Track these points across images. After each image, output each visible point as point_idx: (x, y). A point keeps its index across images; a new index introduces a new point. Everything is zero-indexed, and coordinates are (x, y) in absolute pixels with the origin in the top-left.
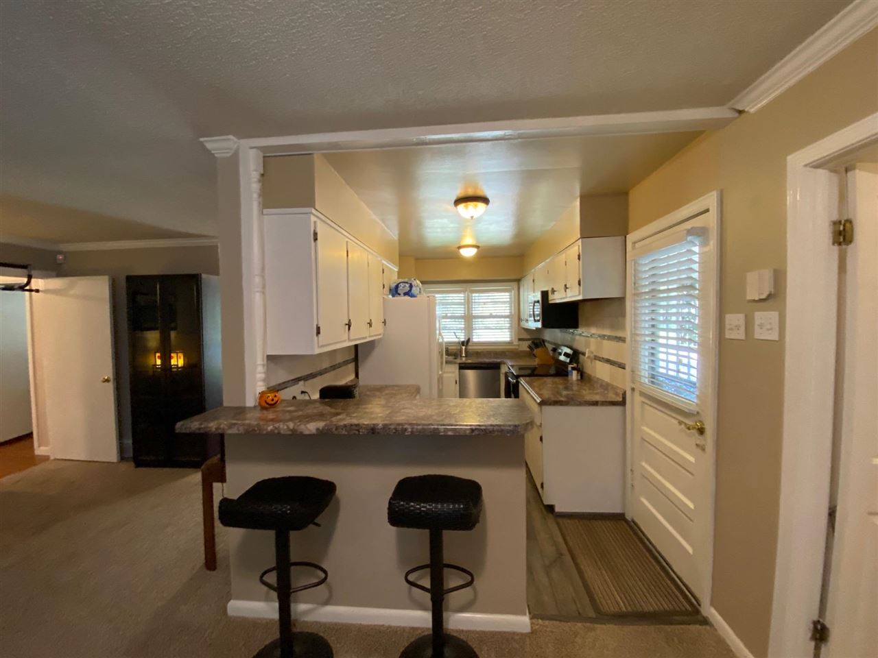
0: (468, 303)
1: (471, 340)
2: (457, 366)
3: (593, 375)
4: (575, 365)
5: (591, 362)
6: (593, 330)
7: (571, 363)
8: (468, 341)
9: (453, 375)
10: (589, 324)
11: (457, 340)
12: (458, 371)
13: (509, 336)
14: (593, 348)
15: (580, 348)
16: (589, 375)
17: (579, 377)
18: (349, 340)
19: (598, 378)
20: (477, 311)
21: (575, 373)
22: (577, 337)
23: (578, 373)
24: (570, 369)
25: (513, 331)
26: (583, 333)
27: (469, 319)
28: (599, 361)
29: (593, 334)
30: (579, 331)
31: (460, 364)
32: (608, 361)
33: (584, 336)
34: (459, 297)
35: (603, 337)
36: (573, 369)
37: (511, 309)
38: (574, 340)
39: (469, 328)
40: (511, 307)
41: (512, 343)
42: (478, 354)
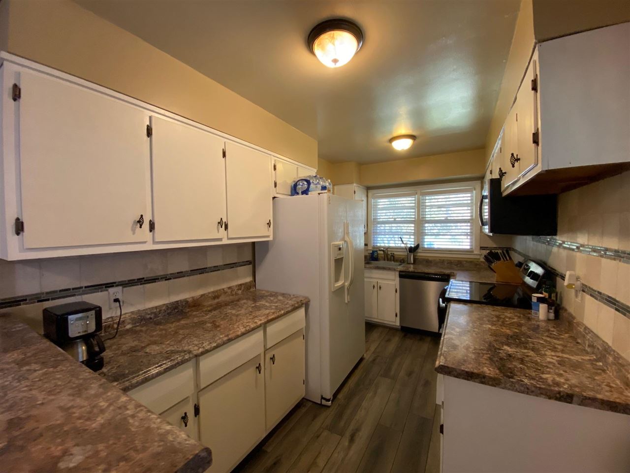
0: (420, 207)
1: (420, 246)
2: (397, 273)
3: (578, 319)
4: (545, 295)
5: (577, 296)
6: (582, 239)
7: (537, 290)
8: (417, 247)
9: (393, 283)
10: (574, 229)
11: (403, 245)
12: (398, 279)
13: (469, 244)
14: (580, 270)
15: (559, 267)
16: (570, 315)
17: (552, 316)
18: (154, 242)
19: (586, 328)
20: (430, 214)
21: (543, 307)
22: (555, 249)
23: (549, 309)
24: (534, 300)
25: (474, 236)
26: (564, 242)
27: (420, 223)
28: (591, 295)
29: (583, 246)
30: (559, 239)
31: (400, 272)
32: (611, 302)
33: (565, 248)
34: (407, 201)
35: (604, 253)
36: (541, 300)
37: (472, 213)
38: (550, 253)
39: (420, 233)
40: (472, 209)
41: (472, 252)
42: (428, 262)
